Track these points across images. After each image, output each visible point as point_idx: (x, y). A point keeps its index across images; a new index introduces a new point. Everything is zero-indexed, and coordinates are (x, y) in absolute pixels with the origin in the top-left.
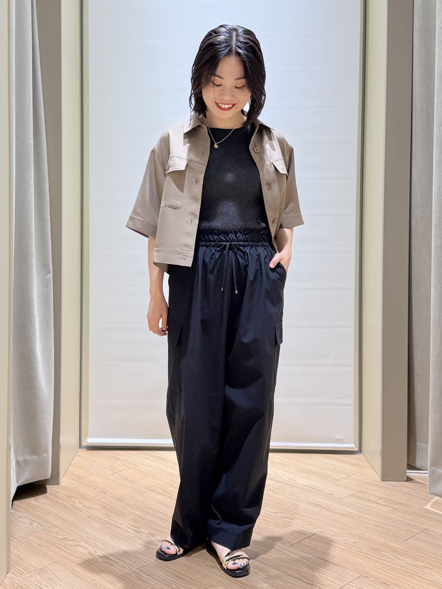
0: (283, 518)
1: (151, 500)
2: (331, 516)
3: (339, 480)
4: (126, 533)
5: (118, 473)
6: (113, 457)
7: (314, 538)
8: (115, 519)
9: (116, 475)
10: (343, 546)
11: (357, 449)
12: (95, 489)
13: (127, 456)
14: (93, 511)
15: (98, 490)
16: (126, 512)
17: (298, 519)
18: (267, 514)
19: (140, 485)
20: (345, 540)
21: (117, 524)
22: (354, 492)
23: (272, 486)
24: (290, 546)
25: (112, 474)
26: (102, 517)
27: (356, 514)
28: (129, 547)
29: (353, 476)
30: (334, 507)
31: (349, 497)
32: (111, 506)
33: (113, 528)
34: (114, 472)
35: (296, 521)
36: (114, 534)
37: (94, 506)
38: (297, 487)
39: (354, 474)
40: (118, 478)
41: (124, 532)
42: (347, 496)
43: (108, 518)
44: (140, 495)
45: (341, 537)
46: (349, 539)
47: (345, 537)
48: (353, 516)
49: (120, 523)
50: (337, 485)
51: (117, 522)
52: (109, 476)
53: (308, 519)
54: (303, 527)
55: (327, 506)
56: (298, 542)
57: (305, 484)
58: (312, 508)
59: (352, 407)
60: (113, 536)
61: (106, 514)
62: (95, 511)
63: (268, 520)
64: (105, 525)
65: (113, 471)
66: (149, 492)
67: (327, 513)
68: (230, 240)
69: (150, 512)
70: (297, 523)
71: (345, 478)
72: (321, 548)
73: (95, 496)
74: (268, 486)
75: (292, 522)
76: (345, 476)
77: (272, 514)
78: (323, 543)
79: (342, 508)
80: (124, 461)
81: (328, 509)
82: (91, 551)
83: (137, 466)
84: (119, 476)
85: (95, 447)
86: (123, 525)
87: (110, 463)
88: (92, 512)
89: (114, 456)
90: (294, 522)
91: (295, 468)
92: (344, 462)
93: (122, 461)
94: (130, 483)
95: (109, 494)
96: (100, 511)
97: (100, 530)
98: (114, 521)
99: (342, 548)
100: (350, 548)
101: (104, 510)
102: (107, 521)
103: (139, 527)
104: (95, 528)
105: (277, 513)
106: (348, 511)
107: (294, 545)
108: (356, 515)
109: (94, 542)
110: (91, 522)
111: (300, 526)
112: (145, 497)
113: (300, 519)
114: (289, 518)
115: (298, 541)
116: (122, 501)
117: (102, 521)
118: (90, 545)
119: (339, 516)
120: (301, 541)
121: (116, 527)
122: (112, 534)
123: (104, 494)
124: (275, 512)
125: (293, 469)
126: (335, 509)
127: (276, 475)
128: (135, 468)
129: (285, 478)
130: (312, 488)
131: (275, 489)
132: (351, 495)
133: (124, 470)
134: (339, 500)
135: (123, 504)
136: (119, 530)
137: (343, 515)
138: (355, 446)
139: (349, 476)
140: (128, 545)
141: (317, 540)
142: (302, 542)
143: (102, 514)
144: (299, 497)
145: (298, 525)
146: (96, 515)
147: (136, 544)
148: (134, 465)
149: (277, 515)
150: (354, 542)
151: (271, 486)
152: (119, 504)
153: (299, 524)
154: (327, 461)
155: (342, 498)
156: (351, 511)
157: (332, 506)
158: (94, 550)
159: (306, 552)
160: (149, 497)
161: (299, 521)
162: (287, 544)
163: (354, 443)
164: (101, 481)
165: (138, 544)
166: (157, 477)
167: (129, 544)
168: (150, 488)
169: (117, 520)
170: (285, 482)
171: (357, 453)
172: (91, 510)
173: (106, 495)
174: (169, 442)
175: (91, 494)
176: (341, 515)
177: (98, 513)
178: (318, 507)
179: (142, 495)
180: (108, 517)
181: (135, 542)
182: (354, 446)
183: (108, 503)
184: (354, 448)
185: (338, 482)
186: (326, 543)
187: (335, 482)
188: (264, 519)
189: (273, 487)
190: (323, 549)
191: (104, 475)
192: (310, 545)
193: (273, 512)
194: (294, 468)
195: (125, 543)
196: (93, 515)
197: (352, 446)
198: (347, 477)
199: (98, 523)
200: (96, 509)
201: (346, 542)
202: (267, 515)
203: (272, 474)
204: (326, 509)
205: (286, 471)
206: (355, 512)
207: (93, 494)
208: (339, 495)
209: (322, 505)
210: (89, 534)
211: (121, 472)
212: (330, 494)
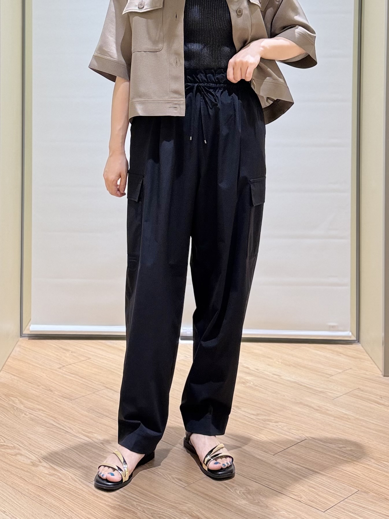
0: (264, 421)
1: (107, 399)
2: (323, 419)
3: (333, 376)
4: (76, 439)
5: (67, 367)
6: (61, 348)
7: (302, 445)
8: (62, 422)
9: (64, 369)
10: (337, 454)
11: (354, 338)
12: (38, 386)
13: (77, 347)
14: (36, 412)
15: (43, 387)
16: (77, 413)
17: (284, 423)
18: (245, 416)
19: (93, 381)
20: (340, 448)
21: (65, 428)
22: (351, 390)
23: (252, 383)
24: (274, 455)
25: (60, 368)
26: (47, 420)
27: (353, 416)
28: (80, 455)
29: (350, 370)
30: (326, 407)
31: (344, 396)
32: (58, 406)
33: (61, 433)
34: (61, 366)
35: (280, 425)
36: (62, 440)
37: (38, 407)
38: (283, 384)
39: (351, 368)
40: (66, 373)
41: (74, 438)
42: (342, 395)
43: (54, 421)
44: (93, 393)
45: (335, 445)
46: (344, 446)
47: (340, 444)
48: (349, 419)
49: (69, 427)
50: (330, 381)
51: (65, 426)
52: (56, 370)
53: (296, 423)
54: (289, 432)
55: (318, 407)
56: (283, 450)
57: (292, 380)
58: (299, 409)
59: (349, 288)
60: (61, 444)
61: (52, 416)
62: (39, 413)
63: (247, 423)
64: (52, 430)
65: (61, 364)
66: (104, 389)
67: (318, 415)
68: (198, 81)
69: (105, 414)
70: (282, 427)
71: (339, 373)
72: (310, 457)
73: (39, 395)
74: (248, 382)
75: (276, 425)
76: (340, 371)
77: (252, 417)
78: (314, 451)
79: (336, 409)
80: (74, 352)
81: (318, 410)
82: (35, 461)
83: (89, 358)
84: (68, 371)
85: (39, 336)
86: (72, 430)
87: (57, 355)
88: (36, 414)
89: (61, 346)
90: (279, 426)
91: (280, 361)
92: (339, 353)
93: (72, 352)
94: (80, 379)
95: (56, 392)
96: (45, 412)
97: (45, 435)
98: (62, 424)
99: (336, 457)
100: (346, 457)
101: (50, 412)
102: (53, 425)
103: (93, 432)
104: (39, 434)
105: (258, 415)
106: (342, 412)
107: (279, 453)
108: (353, 418)
109: (38, 450)
110: (35, 426)
111: (286, 431)
112: (99, 395)
113: (285, 423)
114: (273, 421)
115: (283, 448)
116: (71, 400)
117: (48, 425)
118: (33, 454)
119: (333, 418)
120: (287, 448)
121: (65, 431)
122: (61, 441)
123: (50, 392)
124: (256, 414)
125: (277, 363)
126: (328, 410)
127: (257, 369)
128: (88, 360)
129: (268, 373)
130: (301, 385)
131: (256, 386)
132: (347, 393)
133: (74, 363)
134: (333, 399)
135: (73, 404)
136: (68, 435)
137: (338, 418)
138: (352, 333)
139: (344, 371)
140: (78, 453)
141: (306, 447)
142: (287, 450)
143: (47, 416)
144: (284, 396)
145: (282, 430)
146: (40, 417)
147: (88, 452)
148: (86, 357)
149: (258, 417)
150: (351, 450)
151: (250, 383)
152: (68, 405)
153: (285, 428)
154: (319, 352)
155: (336, 397)
156: (347, 413)
157: (324, 406)
158: (37, 459)
159: (292, 462)
160: (104, 396)
161: (285, 424)
162: (270, 452)
163: (351, 331)
164: (47, 376)
165: (90, 452)
166: (113, 372)
167: (80, 452)
168: (105, 385)
169: (65, 423)
170: (268, 378)
171: (355, 343)
172: (33, 412)
173: (52, 393)
174: (122, 329)
175: (34, 392)
176: (335, 417)
177: (42, 415)
178: (307, 407)
179: (96, 393)
180: (54, 419)
181: (87, 451)
182: (350, 334)
183: (54, 403)
184: (350, 337)
185: (331, 378)
186: (317, 451)
187: (328, 378)
188: (242, 423)
189: (254, 384)
190: (314, 458)
191: (50, 369)
192: (298, 453)
193: (253, 414)
194: (278, 361)
195: (75, 451)
196: (37, 418)
197: (348, 334)
198: (342, 372)
199: (43, 427)
200: (39, 410)
201: (341, 450)
202: (246, 418)
203: (251, 369)
204: (317, 410)
205: (269, 365)
206: (352, 414)
207: (37, 393)
208: (332, 393)
209: (313, 405)
210: (32, 440)
211: (70, 366)
212: (321, 392)
